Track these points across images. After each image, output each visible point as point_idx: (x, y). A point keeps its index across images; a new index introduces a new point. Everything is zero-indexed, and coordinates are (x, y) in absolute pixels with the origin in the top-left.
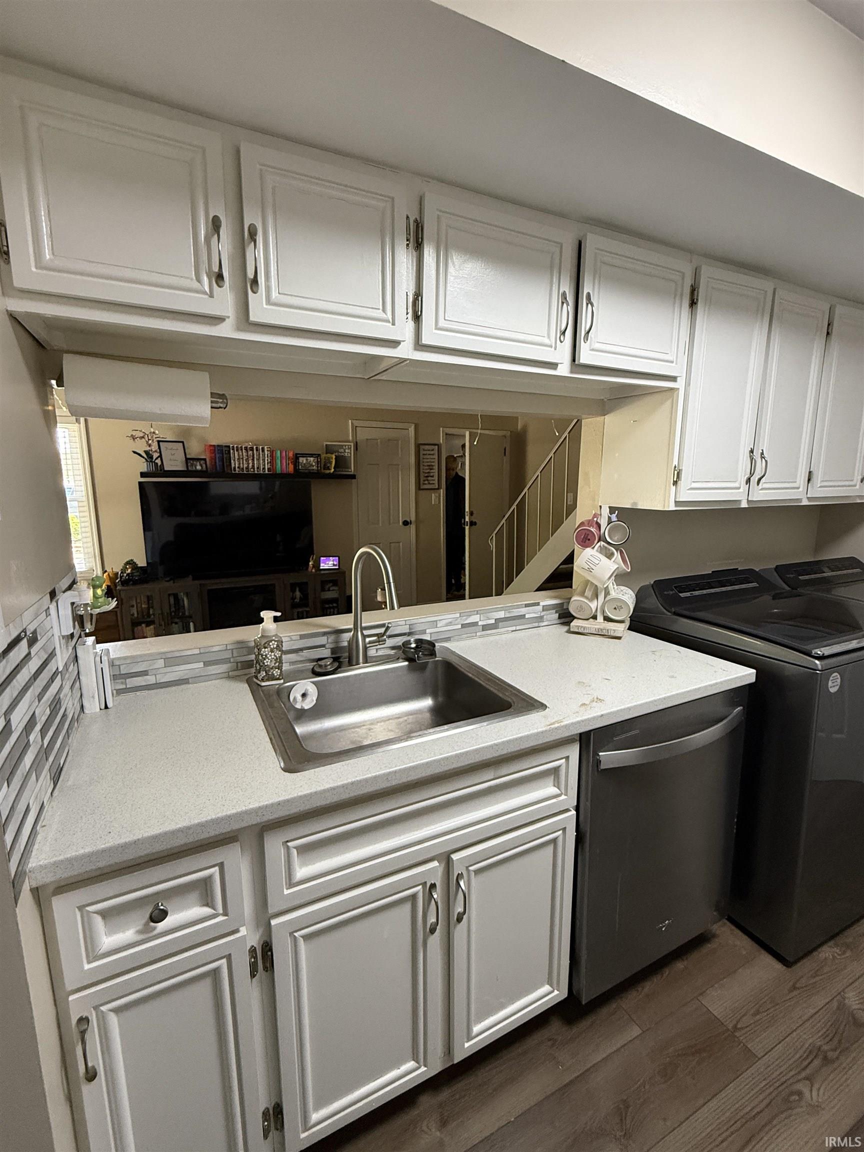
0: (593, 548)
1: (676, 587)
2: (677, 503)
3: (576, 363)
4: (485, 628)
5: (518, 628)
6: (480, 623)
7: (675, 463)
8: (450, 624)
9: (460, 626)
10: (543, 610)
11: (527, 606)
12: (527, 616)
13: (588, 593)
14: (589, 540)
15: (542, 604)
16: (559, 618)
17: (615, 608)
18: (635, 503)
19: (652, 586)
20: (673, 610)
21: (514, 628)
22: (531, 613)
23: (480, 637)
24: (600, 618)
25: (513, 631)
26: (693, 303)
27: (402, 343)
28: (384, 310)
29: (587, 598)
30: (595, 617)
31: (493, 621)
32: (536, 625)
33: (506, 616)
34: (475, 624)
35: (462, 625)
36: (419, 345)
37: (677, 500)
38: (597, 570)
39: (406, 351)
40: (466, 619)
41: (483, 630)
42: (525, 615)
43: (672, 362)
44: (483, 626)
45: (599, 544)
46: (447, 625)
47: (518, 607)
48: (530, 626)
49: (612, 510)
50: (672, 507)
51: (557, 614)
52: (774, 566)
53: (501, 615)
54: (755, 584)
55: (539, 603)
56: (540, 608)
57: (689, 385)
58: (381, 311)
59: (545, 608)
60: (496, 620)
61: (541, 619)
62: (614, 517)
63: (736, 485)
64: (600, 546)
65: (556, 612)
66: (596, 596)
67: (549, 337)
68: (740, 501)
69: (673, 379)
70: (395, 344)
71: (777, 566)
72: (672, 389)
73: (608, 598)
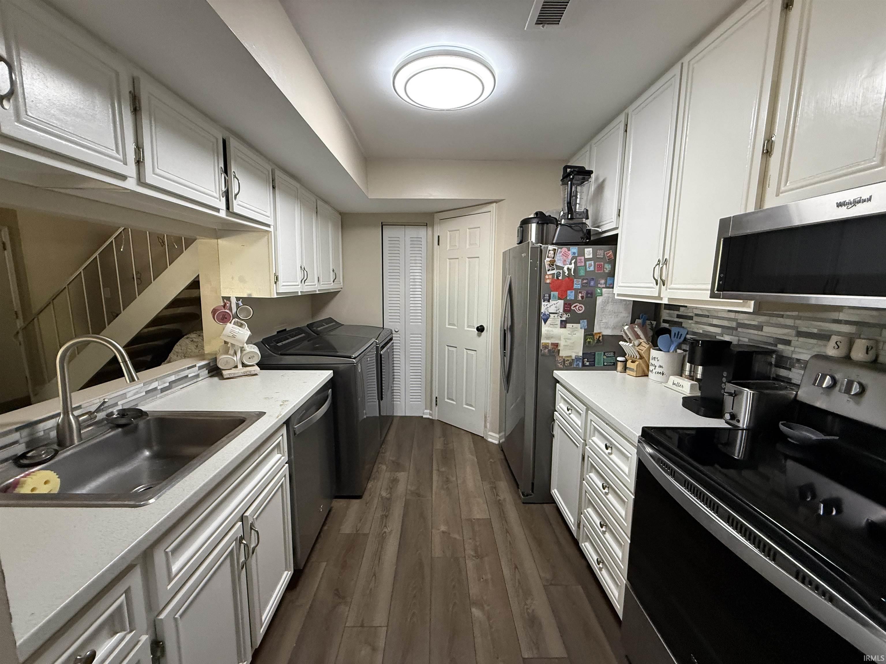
0: (230, 323)
1: (274, 341)
2: (278, 294)
3: (231, 210)
4: (163, 390)
5: (185, 385)
6: (159, 388)
7: (274, 272)
8: (137, 393)
9: (144, 393)
10: (199, 370)
11: (189, 368)
12: (189, 376)
13: (231, 352)
14: (226, 318)
15: (198, 365)
16: (209, 373)
17: (250, 358)
18: (250, 295)
19: (262, 342)
20: (280, 353)
21: (181, 386)
22: (191, 373)
23: (161, 397)
24: (240, 366)
25: (181, 389)
26: (274, 187)
27: (128, 178)
28: (117, 151)
29: (230, 355)
30: (236, 367)
31: (167, 384)
32: (195, 380)
33: (176, 379)
34: (156, 389)
35: (146, 392)
36: (141, 181)
37: (278, 292)
38: (238, 337)
39: (131, 184)
40: (149, 387)
41: (161, 392)
42: (187, 376)
43: (269, 217)
44: (161, 389)
45: (234, 320)
46: (135, 395)
47: (184, 370)
48: (192, 382)
49: (238, 299)
50: (276, 296)
51: (207, 371)
52: (306, 325)
53: (173, 378)
54: (303, 335)
55: (196, 365)
56: (197, 368)
57: (276, 230)
58: (115, 152)
59: (200, 368)
60: (169, 382)
61: (197, 376)
62: (240, 303)
63: (297, 284)
64: (235, 321)
65: (206, 370)
66: (235, 353)
67: (216, 193)
68: (298, 292)
69: (268, 226)
70: (123, 178)
71: (308, 325)
72: (267, 231)
73: (245, 352)
